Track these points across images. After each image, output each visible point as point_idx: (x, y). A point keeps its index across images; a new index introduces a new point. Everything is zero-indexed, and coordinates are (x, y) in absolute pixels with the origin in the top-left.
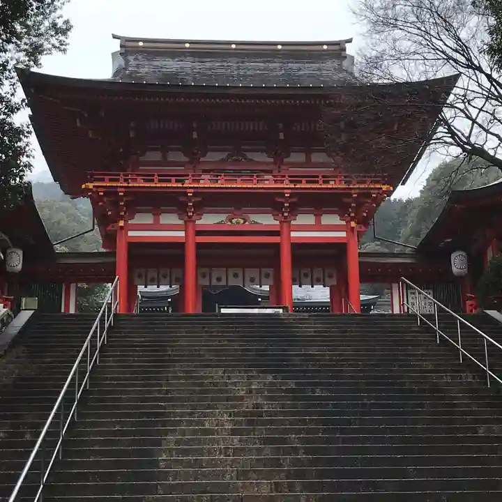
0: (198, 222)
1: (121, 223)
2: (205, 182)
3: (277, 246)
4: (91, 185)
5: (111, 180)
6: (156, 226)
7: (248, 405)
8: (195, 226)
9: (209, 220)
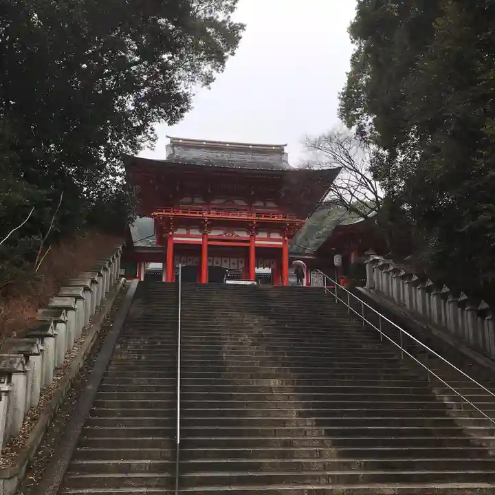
0: (209, 234)
1: (171, 233)
2: (213, 215)
3: (248, 248)
4: (156, 214)
5: (166, 212)
6: (188, 236)
7: (256, 331)
8: (207, 235)
9: (214, 233)
